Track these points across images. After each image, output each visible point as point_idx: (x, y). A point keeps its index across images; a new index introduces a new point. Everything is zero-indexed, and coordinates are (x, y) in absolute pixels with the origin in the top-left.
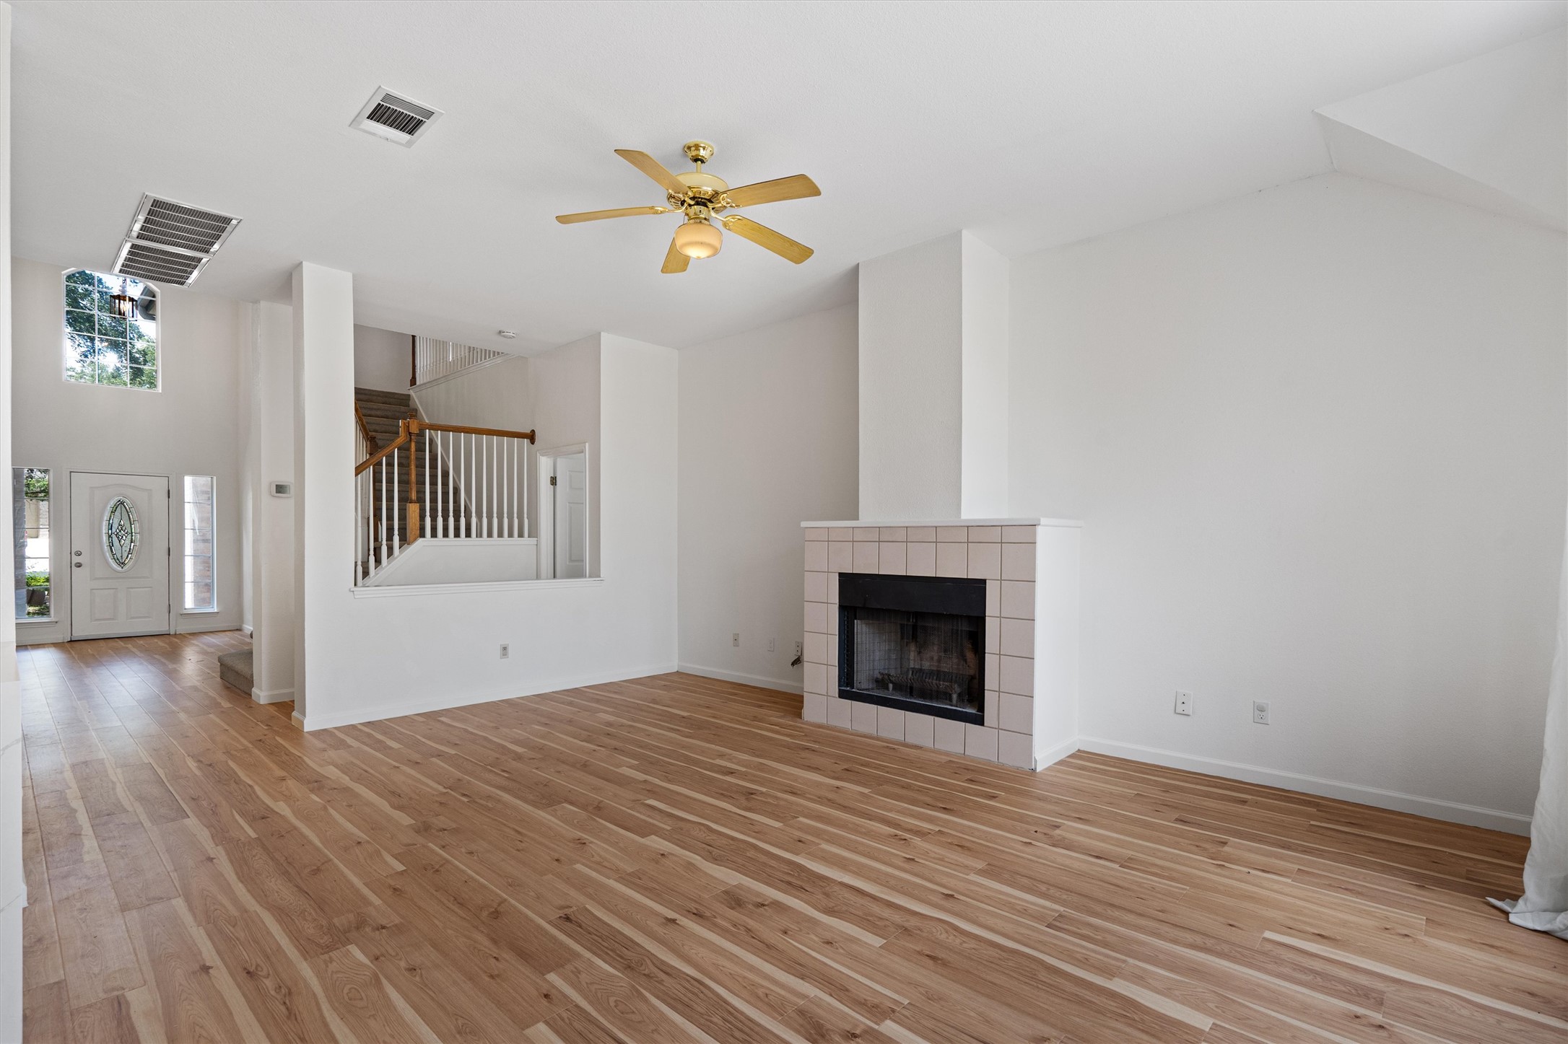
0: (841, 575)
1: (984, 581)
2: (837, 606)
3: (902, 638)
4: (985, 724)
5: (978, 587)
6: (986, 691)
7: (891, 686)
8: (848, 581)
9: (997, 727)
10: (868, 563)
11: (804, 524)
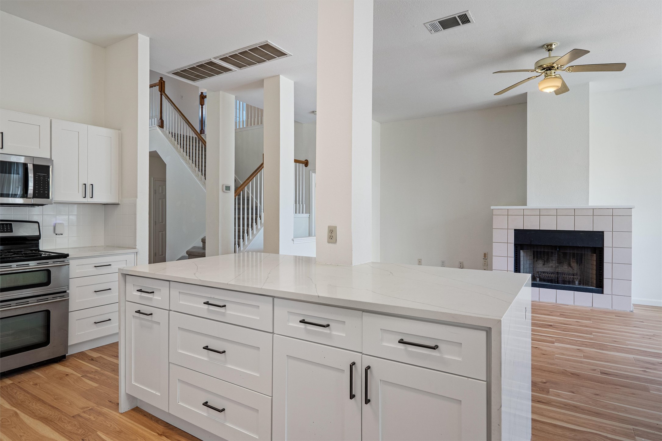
0: (515, 230)
1: (603, 232)
2: (514, 244)
3: (534, 258)
4: (604, 293)
5: (601, 235)
6: (604, 279)
7: (538, 279)
8: (519, 233)
9: (611, 294)
10: (532, 224)
11: (492, 207)
